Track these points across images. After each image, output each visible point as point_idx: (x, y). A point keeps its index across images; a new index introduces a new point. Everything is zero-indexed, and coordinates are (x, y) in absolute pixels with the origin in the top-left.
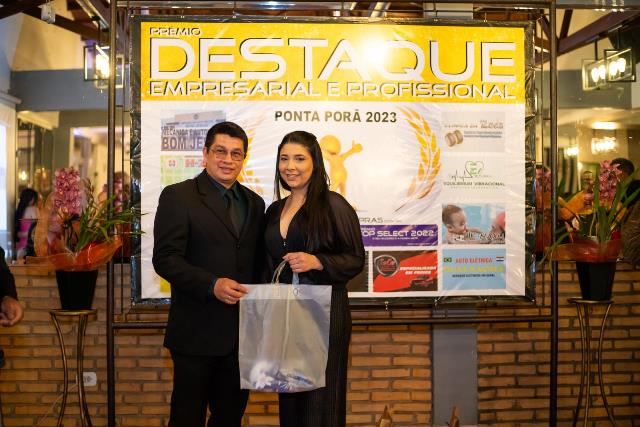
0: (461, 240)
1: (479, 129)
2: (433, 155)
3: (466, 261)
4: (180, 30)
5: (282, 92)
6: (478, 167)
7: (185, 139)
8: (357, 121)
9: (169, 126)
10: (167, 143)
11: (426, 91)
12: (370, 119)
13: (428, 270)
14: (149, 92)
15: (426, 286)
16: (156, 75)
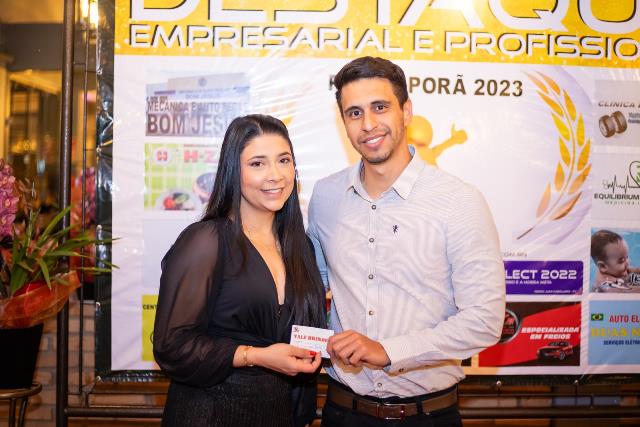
0: (618, 286)
3: (626, 319)
5: (340, 44)
7: (183, 118)
8: (459, 94)
9: (159, 96)
10: (154, 123)
11: (571, 48)
12: (481, 91)
13: (566, 333)
14: (127, 41)
15: (562, 357)
16: (139, 14)
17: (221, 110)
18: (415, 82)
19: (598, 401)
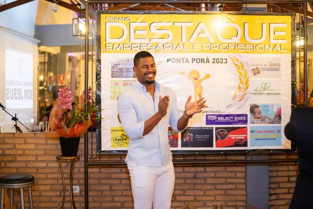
0: (259, 122)
1: (268, 67)
2: (245, 79)
3: (262, 132)
4: (120, 18)
5: (170, 49)
6: (268, 85)
7: (122, 72)
8: (208, 63)
9: (115, 66)
10: (114, 74)
11: (242, 48)
12: (214, 62)
13: (243, 137)
14: (105, 49)
15: (242, 144)
16: (108, 41)
18: (193, 60)
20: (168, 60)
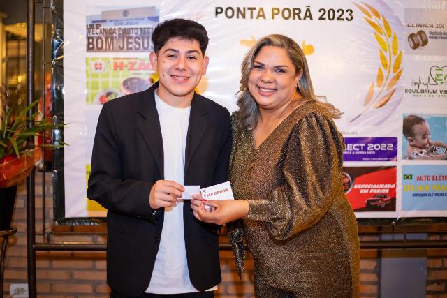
0: (422, 155)
2: (394, 58)
3: (429, 178)
6: (444, 73)
7: (112, 39)
8: (308, 19)
9: (95, 24)
10: (92, 43)
12: (323, 17)
13: (386, 189)
15: (383, 205)
17: (139, 33)
18: (276, 11)
19: (409, 237)
20: (217, 13)
